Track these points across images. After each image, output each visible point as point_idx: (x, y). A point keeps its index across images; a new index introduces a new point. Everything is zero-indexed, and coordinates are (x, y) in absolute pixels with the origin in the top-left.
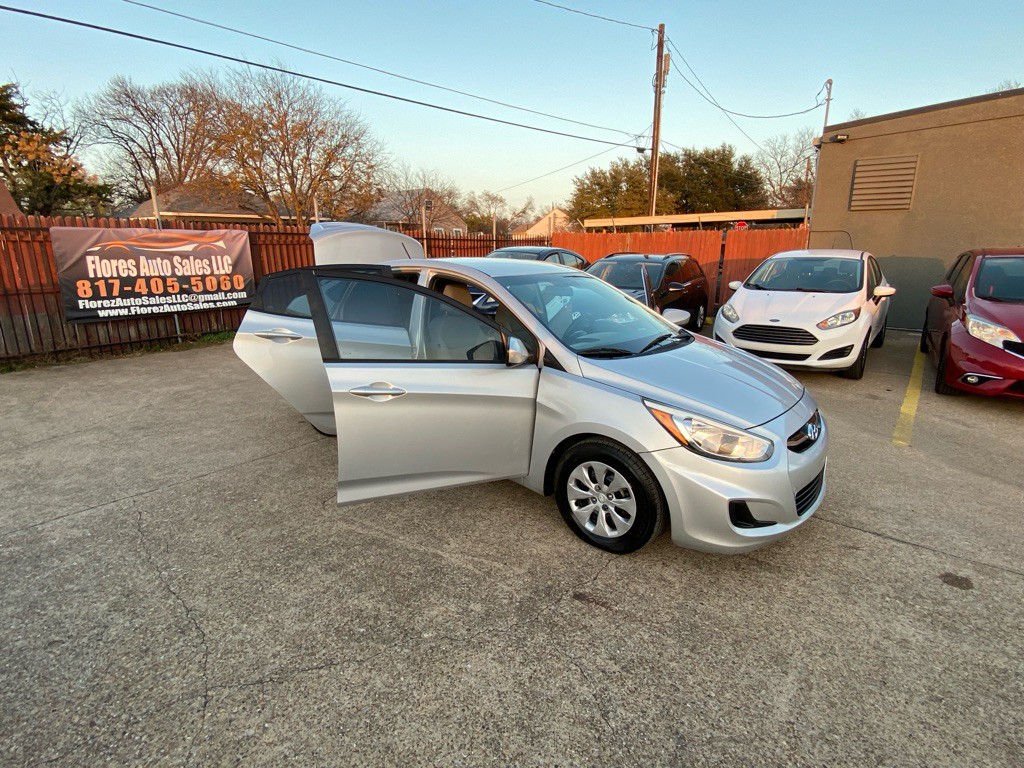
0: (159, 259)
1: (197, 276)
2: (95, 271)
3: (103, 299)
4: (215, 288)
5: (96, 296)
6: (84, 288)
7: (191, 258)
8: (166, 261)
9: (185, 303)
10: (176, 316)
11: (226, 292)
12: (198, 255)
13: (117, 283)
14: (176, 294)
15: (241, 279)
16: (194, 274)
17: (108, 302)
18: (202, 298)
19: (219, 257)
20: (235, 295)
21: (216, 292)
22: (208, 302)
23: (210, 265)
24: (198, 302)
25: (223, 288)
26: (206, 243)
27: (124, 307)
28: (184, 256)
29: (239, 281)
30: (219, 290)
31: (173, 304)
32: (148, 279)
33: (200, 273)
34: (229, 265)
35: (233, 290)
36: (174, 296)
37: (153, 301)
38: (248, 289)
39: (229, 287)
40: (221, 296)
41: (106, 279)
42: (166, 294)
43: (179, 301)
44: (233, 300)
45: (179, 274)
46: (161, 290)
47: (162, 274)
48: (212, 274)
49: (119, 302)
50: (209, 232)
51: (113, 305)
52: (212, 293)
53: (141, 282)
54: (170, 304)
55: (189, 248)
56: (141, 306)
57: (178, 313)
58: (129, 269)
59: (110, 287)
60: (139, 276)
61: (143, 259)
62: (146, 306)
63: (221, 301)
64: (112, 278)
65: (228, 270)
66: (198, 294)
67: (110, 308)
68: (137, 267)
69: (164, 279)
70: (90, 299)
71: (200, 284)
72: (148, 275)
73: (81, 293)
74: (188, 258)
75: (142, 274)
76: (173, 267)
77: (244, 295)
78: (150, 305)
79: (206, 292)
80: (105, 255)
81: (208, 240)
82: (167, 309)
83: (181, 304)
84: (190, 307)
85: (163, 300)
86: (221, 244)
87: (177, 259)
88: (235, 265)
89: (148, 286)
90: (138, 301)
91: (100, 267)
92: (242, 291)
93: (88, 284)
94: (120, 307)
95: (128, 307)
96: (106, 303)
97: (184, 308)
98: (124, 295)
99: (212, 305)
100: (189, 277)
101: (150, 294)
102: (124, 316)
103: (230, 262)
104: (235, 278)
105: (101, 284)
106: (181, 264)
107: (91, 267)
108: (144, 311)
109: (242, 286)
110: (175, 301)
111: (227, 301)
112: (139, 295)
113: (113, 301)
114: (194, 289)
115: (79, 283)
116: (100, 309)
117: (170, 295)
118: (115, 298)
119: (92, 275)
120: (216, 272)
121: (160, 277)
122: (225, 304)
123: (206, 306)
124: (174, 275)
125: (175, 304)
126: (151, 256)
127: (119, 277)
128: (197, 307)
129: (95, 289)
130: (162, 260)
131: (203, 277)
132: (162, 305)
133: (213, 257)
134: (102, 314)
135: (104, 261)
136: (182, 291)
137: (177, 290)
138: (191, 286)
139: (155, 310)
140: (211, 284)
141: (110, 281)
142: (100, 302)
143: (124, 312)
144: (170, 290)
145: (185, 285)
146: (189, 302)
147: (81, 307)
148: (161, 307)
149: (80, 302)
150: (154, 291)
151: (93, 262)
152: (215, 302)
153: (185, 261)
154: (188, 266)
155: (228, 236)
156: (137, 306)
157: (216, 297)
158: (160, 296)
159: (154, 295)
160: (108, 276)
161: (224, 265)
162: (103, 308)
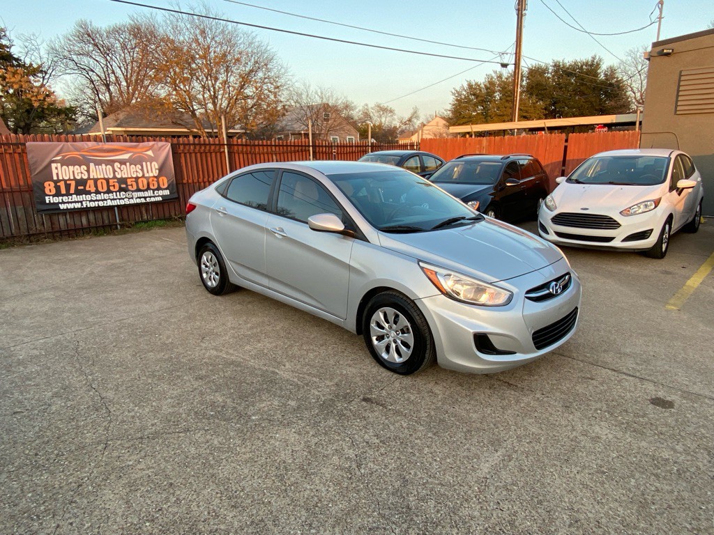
0: (103, 165)
1: (132, 178)
2: (57, 174)
3: (63, 195)
4: (146, 187)
5: (58, 194)
6: (49, 187)
7: (128, 164)
8: (109, 167)
9: (123, 199)
10: (116, 208)
11: (154, 190)
12: (133, 162)
13: (73, 184)
14: (116, 192)
15: (166, 180)
16: (130, 176)
17: (66, 198)
18: (136, 194)
19: (148, 163)
20: (161, 193)
21: (147, 190)
22: (140, 198)
23: (142, 170)
24: (132, 198)
25: (151, 187)
26: (139, 153)
27: (78, 202)
28: (123, 162)
29: (164, 182)
30: (148, 189)
31: (114, 199)
32: (96, 181)
33: (134, 176)
34: (156, 169)
35: (159, 189)
36: (114, 193)
37: (99, 197)
38: (171, 187)
39: (156, 186)
40: (150, 193)
41: (65, 181)
42: (109, 192)
43: (119, 197)
44: (159, 196)
45: (119, 176)
46: (105, 189)
47: (106, 177)
48: (143, 176)
49: (75, 198)
50: (141, 144)
51: (70, 200)
52: (144, 191)
53: (91, 183)
54: (111, 200)
55: (126, 156)
56: (90, 201)
57: (118, 206)
58: (82, 173)
59: (68, 187)
60: (89, 178)
61: (92, 165)
62: (94, 201)
63: (150, 197)
64: (70, 180)
65: (156, 173)
66: (133, 191)
67: (68, 203)
68: (88, 171)
69: (107, 180)
70: (54, 196)
71: (134, 184)
72: (96, 177)
73: (47, 192)
74: (125, 164)
75: (91, 177)
76: (114, 171)
77: (167, 192)
78: (97, 200)
79: (138, 190)
80: (66, 163)
81: (140, 150)
82: (109, 203)
83: (119, 199)
84: (127, 202)
85: (106, 196)
86: (150, 153)
87: (117, 165)
88: (161, 169)
89: (96, 186)
90: (89, 198)
91: (62, 172)
92: (166, 189)
93: (52, 184)
94: (75, 202)
95: (81, 202)
96: (65, 199)
97: (122, 202)
98: (78, 193)
99: (143, 200)
100: (126, 178)
101: (97, 192)
102: (78, 208)
103: (157, 167)
104: (161, 179)
105: (62, 185)
106: (120, 168)
107: (54, 172)
108: (93, 204)
109: (166, 186)
110: (115, 197)
111: (154, 197)
112: (89, 193)
113: (70, 197)
114: (130, 188)
115: (46, 184)
116: (61, 203)
117: (112, 192)
118: (71, 195)
119: (55, 178)
120: (147, 175)
121: (104, 179)
122: (153, 200)
123: (138, 201)
124: (115, 177)
125: (116, 199)
126: (98, 163)
127: (75, 179)
128: (132, 202)
129: (58, 188)
130: (106, 166)
131: (137, 178)
132: (106, 200)
133: (144, 163)
134: (62, 207)
135: (65, 167)
136: (121, 190)
137: (117, 189)
138: (127, 186)
139: (101, 204)
140: (143, 183)
141: (68, 182)
142: (60, 198)
143: (78, 206)
144: (112, 188)
145: (123, 185)
146: (126, 198)
147: (47, 202)
148: (105, 202)
149: (47, 198)
150: (100, 189)
151: (56, 168)
152: (145, 198)
153: (123, 166)
154: (125, 171)
155: (155, 146)
156: (88, 201)
157: (146, 194)
158: (104, 193)
159: (100, 193)
160: (66, 178)
161: (152, 170)
162: (63, 203)
